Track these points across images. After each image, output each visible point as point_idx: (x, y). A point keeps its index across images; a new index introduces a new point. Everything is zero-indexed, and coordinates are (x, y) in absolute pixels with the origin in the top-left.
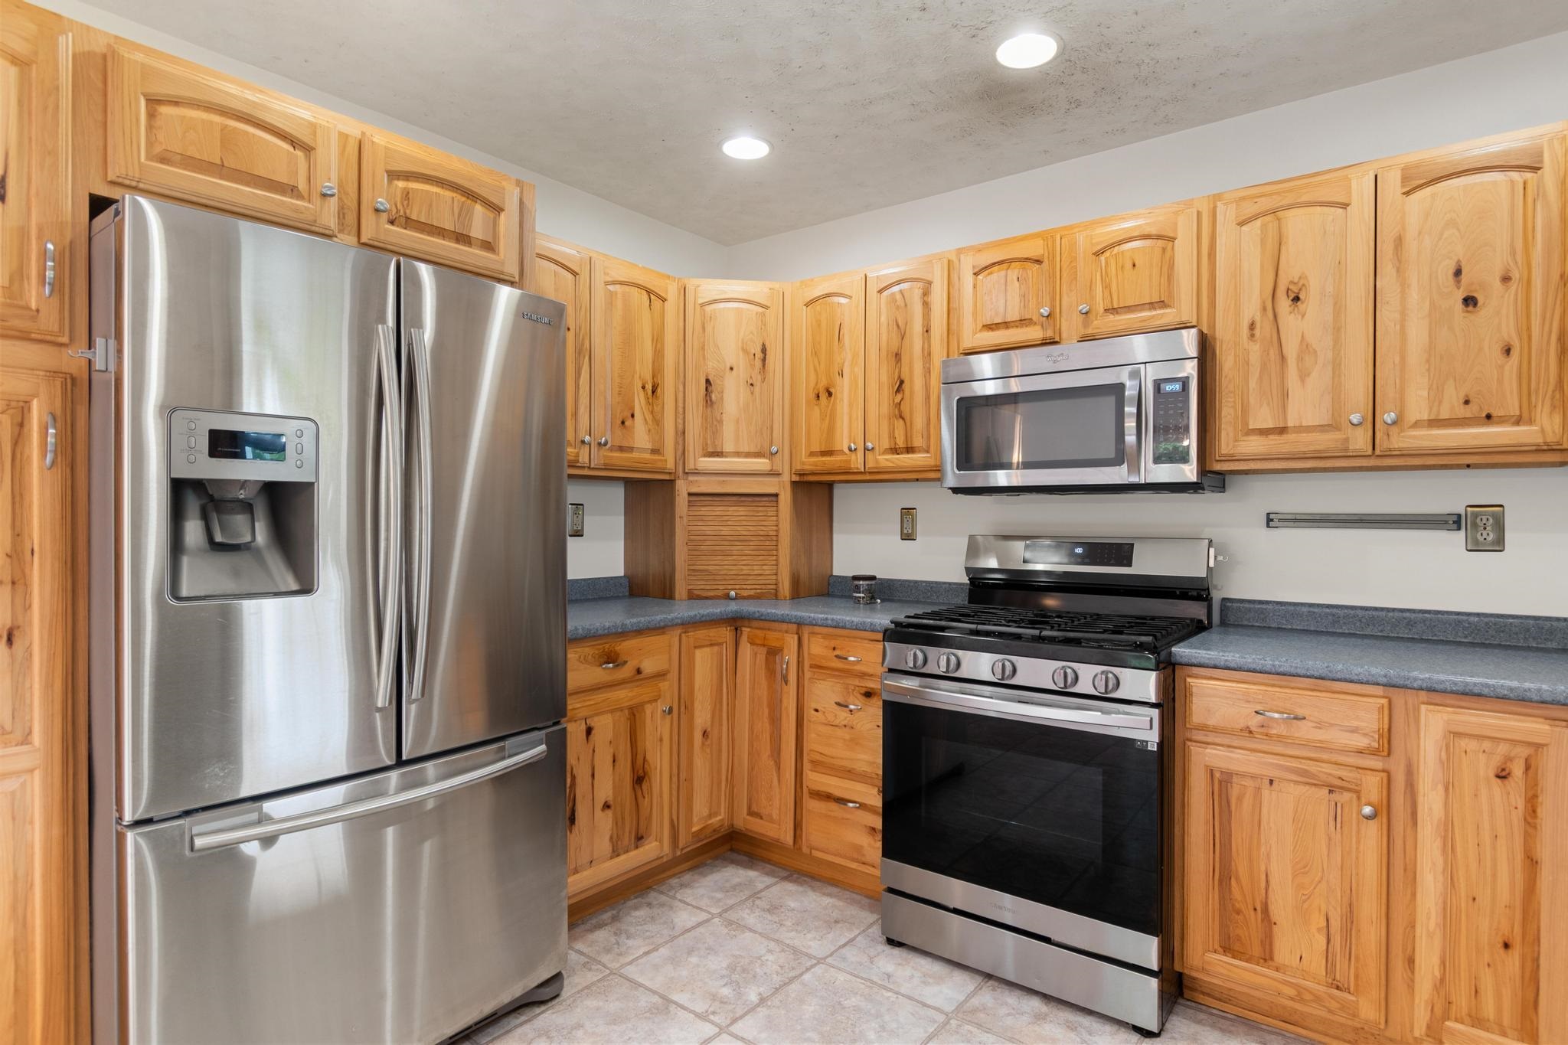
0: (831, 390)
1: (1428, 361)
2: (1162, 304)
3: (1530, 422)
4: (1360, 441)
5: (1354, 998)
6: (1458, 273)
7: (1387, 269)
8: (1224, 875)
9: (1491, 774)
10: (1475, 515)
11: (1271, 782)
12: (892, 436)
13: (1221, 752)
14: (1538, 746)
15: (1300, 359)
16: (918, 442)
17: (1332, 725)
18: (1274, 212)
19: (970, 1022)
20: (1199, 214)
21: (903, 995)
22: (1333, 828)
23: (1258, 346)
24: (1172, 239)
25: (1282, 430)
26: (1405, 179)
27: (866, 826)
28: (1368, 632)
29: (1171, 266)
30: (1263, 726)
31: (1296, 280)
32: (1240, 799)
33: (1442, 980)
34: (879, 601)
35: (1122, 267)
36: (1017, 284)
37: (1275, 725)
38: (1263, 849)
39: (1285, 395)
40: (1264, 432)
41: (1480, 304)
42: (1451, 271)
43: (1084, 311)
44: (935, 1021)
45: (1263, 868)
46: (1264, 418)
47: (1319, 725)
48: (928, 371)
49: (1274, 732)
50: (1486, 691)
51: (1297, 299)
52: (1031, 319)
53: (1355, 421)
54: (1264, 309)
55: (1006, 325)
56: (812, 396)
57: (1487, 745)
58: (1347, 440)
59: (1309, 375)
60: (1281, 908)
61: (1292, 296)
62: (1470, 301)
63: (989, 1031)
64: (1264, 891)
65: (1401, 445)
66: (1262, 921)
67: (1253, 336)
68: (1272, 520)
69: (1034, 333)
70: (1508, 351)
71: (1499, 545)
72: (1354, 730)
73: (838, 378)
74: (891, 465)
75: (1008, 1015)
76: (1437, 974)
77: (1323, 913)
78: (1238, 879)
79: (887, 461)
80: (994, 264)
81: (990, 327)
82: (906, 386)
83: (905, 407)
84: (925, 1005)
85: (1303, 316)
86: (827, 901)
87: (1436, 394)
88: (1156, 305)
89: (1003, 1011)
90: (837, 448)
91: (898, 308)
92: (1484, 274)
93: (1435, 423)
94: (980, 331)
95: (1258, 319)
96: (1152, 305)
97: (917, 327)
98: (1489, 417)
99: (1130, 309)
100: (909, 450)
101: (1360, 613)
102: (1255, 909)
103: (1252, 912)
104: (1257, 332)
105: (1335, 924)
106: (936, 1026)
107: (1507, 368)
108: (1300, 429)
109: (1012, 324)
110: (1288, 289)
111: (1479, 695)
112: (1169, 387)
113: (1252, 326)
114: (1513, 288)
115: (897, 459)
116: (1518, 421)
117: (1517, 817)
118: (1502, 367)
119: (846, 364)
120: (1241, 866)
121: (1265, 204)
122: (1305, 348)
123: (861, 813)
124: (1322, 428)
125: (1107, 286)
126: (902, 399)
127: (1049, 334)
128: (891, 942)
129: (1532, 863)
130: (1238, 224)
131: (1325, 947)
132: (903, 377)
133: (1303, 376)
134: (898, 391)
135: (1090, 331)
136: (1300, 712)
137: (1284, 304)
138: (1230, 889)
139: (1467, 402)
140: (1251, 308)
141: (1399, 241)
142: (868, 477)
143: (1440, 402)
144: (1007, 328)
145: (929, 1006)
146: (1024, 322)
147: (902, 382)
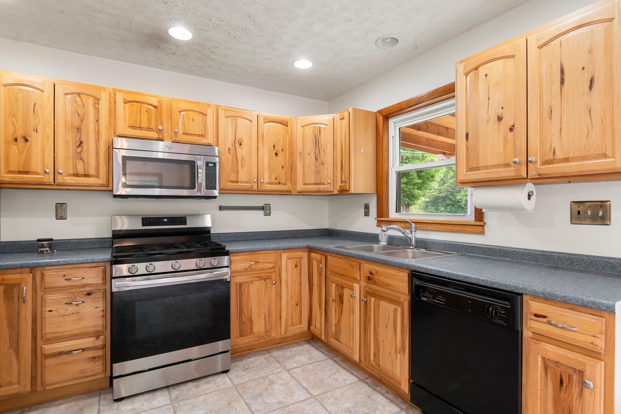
0: (27, 138)
1: (269, 167)
2: (203, 136)
3: (286, 185)
4: (255, 187)
5: (270, 333)
6: (274, 147)
7: (260, 141)
8: (241, 313)
9: (294, 266)
10: (266, 206)
11: (251, 282)
12: (75, 167)
13: (239, 277)
14: (301, 258)
15: (242, 162)
16: (92, 172)
17: (265, 262)
18: (234, 117)
19: (180, 401)
20: (213, 109)
21: (148, 410)
22: (266, 290)
23: (231, 156)
24: (206, 115)
25: (237, 182)
26: (264, 119)
27: (89, 358)
28: (245, 239)
29: (205, 124)
30: (250, 267)
31: (240, 139)
32: (244, 289)
33: (287, 319)
34: (56, 251)
35: (189, 119)
36: (146, 113)
37: (253, 266)
38: (250, 302)
39: (238, 172)
40: (232, 182)
41: (278, 155)
42: (273, 146)
43: (176, 131)
44: (170, 408)
45: (250, 307)
46: (233, 178)
47: (263, 263)
48: (98, 140)
49: (252, 268)
50: (293, 247)
51: (240, 144)
52: (152, 129)
53: (255, 181)
54: (233, 145)
55: (141, 128)
56: (11, 139)
57: (293, 260)
58: (252, 186)
59: (243, 167)
60: (254, 318)
61: (239, 143)
62: (276, 154)
63: (188, 399)
64: (250, 314)
65: (264, 188)
66: (250, 322)
67: (229, 152)
68: (221, 208)
69: (155, 135)
70: (283, 168)
71: (269, 214)
72: (270, 263)
73: (34, 134)
74: (74, 182)
75: (188, 392)
76: (286, 318)
77: (264, 313)
78: (244, 313)
79: (70, 180)
80: (134, 101)
81: (133, 127)
82: (84, 145)
83: (84, 155)
84: (160, 407)
85: (242, 149)
86: (63, 407)
87: (270, 177)
88: (200, 135)
89: (185, 392)
90: (33, 169)
91: (78, 106)
92: (279, 148)
93: (270, 183)
94: (127, 128)
95: (231, 147)
96: (199, 135)
97: (91, 117)
98: (280, 183)
99: (191, 135)
100: (86, 176)
101: (244, 234)
102: (248, 320)
103: (248, 321)
104: (231, 151)
105: (267, 315)
106: (172, 409)
107: (283, 171)
108: (242, 182)
109: (144, 129)
110: (238, 141)
111: (292, 248)
112: (210, 165)
113: (229, 149)
114: (284, 153)
115: (78, 179)
116: (284, 185)
117: (298, 274)
118: (282, 171)
119: (39, 126)
120: (245, 310)
121: (232, 114)
122: (243, 159)
123: (84, 353)
124: (247, 182)
125: (184, 124)
126: (82, 151)
127: (161, 136)
128: (117, 400)
129: (301, 284)
130: (225, 117)
131: (264, 322)
132: (82, 140)
133: (242, 167)
134: (79, 146)
135: (177, 139)
136: (258, 261)
137: (237, 145)
138: (242, 317)
139: (276, 179)
140: (229, 144)
141: (263, 135)
142: (56, 187)
143: (271, 178)
144: (141, 130)
145: (161, 407)
146: (149, 129)
147: (81, 142)
